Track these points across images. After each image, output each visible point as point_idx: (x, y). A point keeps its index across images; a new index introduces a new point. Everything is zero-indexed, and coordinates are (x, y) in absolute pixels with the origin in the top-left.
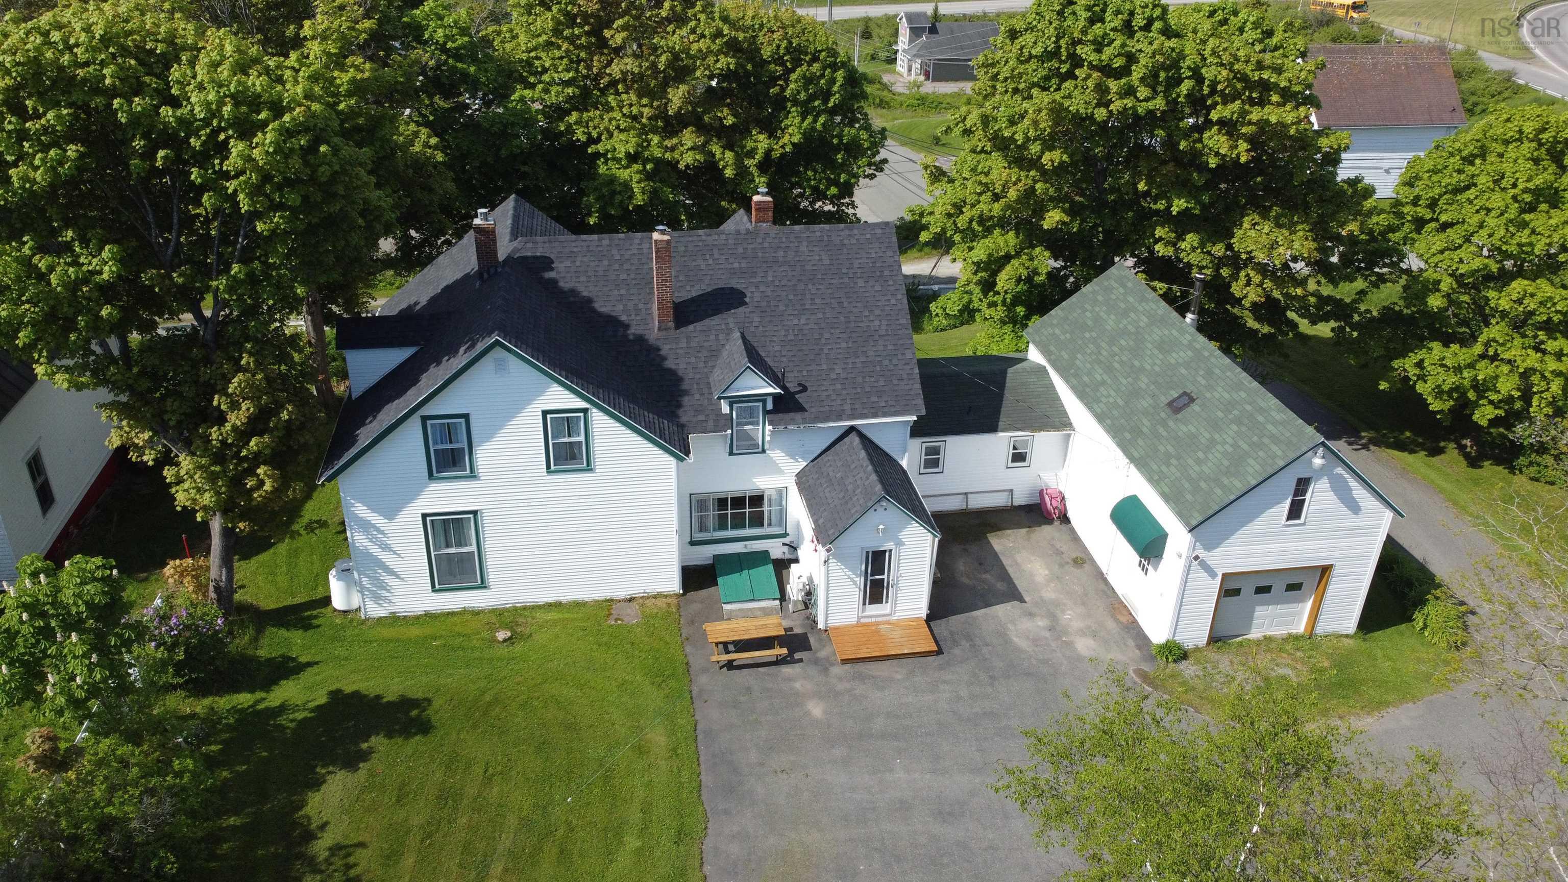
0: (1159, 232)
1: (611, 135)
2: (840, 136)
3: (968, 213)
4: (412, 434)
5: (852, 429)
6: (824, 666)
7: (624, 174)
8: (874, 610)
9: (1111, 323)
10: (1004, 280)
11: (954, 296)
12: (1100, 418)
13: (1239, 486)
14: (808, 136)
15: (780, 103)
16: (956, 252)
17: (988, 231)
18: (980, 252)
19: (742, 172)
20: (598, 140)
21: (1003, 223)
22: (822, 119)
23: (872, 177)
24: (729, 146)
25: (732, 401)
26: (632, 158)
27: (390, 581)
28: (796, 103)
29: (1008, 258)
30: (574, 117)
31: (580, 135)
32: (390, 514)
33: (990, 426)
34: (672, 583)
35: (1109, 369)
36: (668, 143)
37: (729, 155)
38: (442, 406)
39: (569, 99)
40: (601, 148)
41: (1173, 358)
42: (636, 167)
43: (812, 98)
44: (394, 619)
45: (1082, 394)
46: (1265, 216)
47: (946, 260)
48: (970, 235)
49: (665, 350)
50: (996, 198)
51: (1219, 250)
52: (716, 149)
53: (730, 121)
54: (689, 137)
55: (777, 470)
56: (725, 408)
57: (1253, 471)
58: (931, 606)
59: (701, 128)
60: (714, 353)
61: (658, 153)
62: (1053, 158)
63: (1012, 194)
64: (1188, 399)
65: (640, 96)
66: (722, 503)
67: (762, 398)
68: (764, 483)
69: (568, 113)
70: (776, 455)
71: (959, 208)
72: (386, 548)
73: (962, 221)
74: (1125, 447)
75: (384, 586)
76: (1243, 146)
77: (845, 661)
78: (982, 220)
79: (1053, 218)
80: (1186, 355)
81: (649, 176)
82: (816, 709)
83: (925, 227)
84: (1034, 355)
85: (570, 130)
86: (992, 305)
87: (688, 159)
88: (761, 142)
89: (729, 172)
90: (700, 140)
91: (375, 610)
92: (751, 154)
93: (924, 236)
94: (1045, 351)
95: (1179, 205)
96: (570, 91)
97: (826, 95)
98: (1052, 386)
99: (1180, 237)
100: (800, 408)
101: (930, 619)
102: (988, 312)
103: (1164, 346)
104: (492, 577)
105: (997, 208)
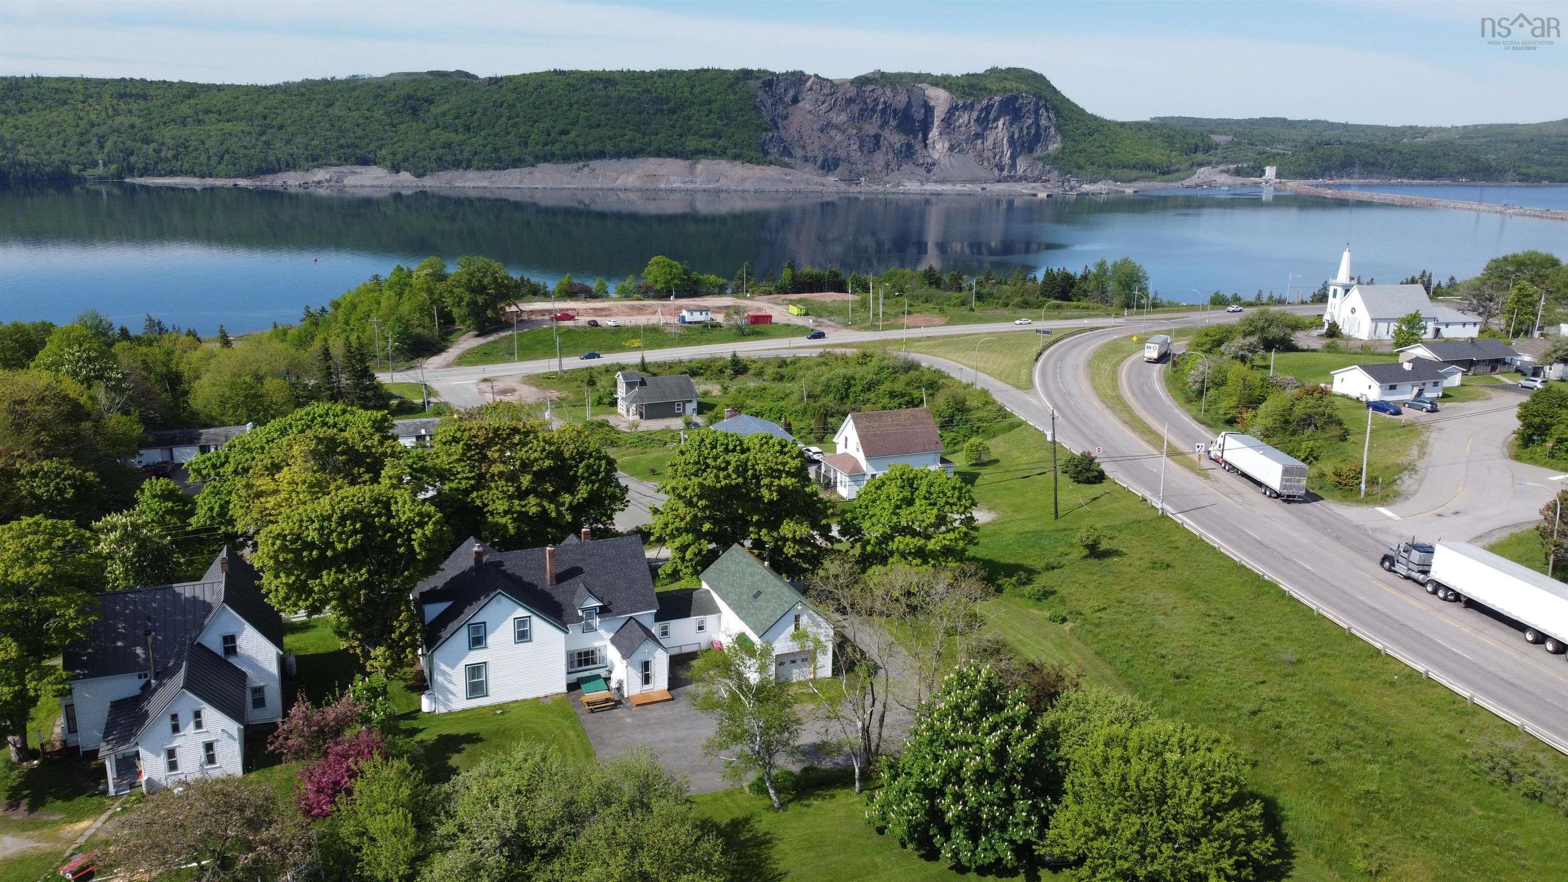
0: (751, 529)
1: (494, 502)
2: (606, 492)
3: (670, 527)
4: (463, 634)
5: (631, 618)
6: (629, 708)
7: (503, 521)
8: (646, 687)
9: (733, 568)
10: (689, 555)
11: (669, 564)
12: (729, 605)
13: (775, 620)
14: (591, 493)
15: (575, 478)
16: (668, 544)
17: (680, 535)
18: (678, 542)
19: (559, 513)
20: (487, 505)
21: (687, 530)
22: (596, 485)
23: (622, 510)
24: (551, 502)
25: (583, 610)
26: (506, 513)
27: (451, 697)
28: (583, 478)
29: (689, 545)
30: (475, 494)
31: (478, 502)
32: (453, 666)
33: (687, 614)
34: (564, 689)
35: (732, 586)
36: (523, 503)
37: (552, 506)
38: (478, 619)
39: (472, 486)
40: (490, 508)
41: (755, 579)
42: (509, 516)
43: (591, 475)
44: (450, 713)
45: (723, 598)
46: (791, 519)
47: (664, 548)
48: (673, 536)
49: (553, 593)
50: (682, 520)
51: (775, 534)
52: (546, 504)
53: (551, 489)
54: (532, 500)
55: (602, 638)
56: (580, 613)
57: (779, 613)
58: (669, 684)
59: (538, 494)
60: (573, 593)
61: (518, 508)
62: (702, 503)
63: (688, 518)
64: (759, 593)
65: (507, 481)
66: (579, 654)
67: (594, 608)
68: (597, 644)
69: (471, 492)
70: (601, 632)
71: (666, 525)
72: (451, 682)
73: (668, 531)
74: (738, 614)
75: (448, 700)
76: (775, 494)
77: (637, 705)
78: (677, 529)
79: (707, 526)
80: (759, 577)
81: (514, 520)
82: (629, 720)
83: (653, 534)
84: (705, 586)
85: (473, 501)
86: (687, 567)
87: (533, 510)
88: (567, 498)
89: (553, 515)
90: (538, 501)
91: (442, 710)
92: (563, 504)
93: (652, 538)
94: (708, 583)
95: (755, 518)
96: (472, 482)
97: (597, 473)
98: (712, 597)
99: (760, 531)
100: (610, 611)
101: (669, 690)
102: (685, 571)
103: (752, 575)
104: (490, 692)
105: (683, 524)
